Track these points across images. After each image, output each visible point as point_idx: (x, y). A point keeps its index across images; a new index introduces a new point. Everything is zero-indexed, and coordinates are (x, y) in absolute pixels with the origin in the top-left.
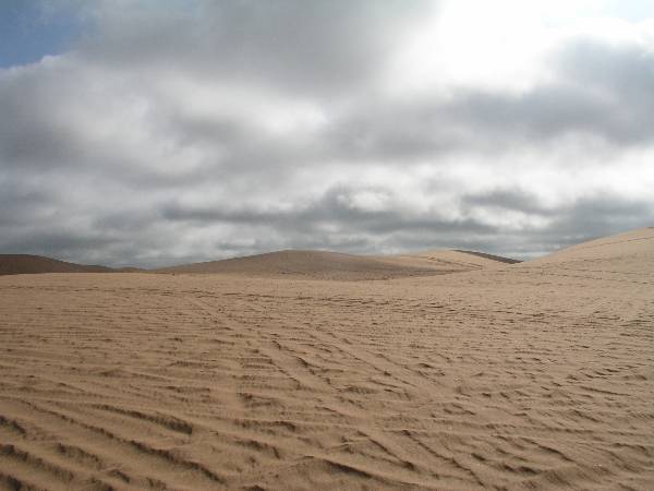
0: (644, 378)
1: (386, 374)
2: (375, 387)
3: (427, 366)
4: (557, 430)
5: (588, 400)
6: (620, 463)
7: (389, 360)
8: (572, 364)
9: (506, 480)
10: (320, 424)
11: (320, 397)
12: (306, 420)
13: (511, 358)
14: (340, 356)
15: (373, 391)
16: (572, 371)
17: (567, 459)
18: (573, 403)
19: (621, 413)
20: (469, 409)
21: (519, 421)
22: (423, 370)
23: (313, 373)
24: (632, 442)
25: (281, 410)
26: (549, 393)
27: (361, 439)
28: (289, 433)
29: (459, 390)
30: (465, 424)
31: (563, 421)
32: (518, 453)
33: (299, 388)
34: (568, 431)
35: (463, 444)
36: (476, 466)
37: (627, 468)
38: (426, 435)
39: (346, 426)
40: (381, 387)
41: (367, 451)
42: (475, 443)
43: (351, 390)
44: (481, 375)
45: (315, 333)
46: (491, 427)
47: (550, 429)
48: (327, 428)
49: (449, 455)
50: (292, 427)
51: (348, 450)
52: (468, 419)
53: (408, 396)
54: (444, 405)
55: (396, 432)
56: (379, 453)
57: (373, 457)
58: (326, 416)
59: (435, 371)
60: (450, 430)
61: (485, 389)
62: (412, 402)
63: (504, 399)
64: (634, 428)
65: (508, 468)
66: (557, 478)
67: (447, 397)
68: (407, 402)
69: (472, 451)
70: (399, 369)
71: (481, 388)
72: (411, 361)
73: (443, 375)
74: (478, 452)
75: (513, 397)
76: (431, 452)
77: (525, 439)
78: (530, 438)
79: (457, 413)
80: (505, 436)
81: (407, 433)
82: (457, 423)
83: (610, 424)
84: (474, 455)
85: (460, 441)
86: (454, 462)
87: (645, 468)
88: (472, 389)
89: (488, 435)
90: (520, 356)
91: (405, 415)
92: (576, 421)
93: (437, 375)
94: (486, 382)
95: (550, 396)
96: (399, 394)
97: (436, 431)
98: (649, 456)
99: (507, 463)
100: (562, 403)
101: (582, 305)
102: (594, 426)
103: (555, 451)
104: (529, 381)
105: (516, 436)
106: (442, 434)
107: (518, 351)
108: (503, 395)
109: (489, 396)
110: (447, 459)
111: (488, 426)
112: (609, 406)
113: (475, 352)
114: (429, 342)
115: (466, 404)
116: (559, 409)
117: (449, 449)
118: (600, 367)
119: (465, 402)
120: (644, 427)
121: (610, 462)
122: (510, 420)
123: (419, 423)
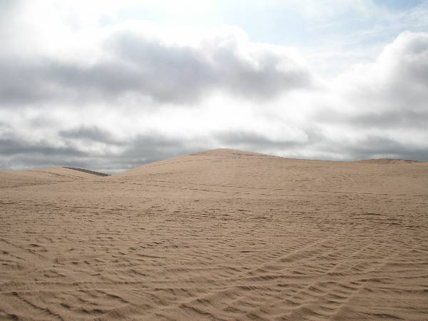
1: (5, 253)
3: (35, 246)
4: (119, 283)
5: (141, 263)
6: (158, 300)
7: (8, 243)
8: (133, 240)
9: (83, 319)
13: (94, 237)
16: (133, 244)
17: (124, 302)
18: (131, 265)
19: (160, 269)
20: (62, 273)
21: (95, 279)
22: (32, 249)
24: (165, 287)
26: (116, 259)
29: (56, 261)
30: (58, 284)
31: (123, 277)
32: (92, 300)
34: (126, 283)
35: (55, 297)
36: (63, 312)
37: (162, 303)
38: (29, 294)
42: (63, 296)
44: (72, 250)
46: (76, 284)
47: (115, 283)
49: (45, 306)
52: (60, 280)
53: (19, 267)
54: (44, 271)
55: (6, 294)
59: (40, 248)
60: (46, 289)
61: (75, 259)
62: (22, 272)
63: (86, 265)
64: (167, 278)
65: (85, 311)
66: (116, 314)
67: (47, 266)
68: (18, 272)
69: (60, 302)
70: (14, 249)
71: (71, 259)
72: (25, 243)
73: (46, 251)
74: (64, 302)
75: (93, 264)
76: (33, 305)
77: (99, 291)
78: (102, 289)
79: (53, 277)
80: (85, 289)
81: (15, 294)
82: (52, 284)
83: (153, 277)
84: (62, 305)
85: (53, 295)
86: (48, 310)
87: (172, 302)
88: (65, 260)
89: (73, 290)
90: (100, 236)
91: (15, 280)
92: (133, 276)
93: (42, 251)
94: (75, 254)
95: (117, 261)
96: (13, 267)
97: (37, 290)
98: (175, 294)
99: (85, 308)
100: (124, 265)
101: (144, 202)
102: (143, 279)
103: (117, 297)
104: (104, 252)
105: (92, 289)
106: (40, 292)
107: (99, 233)
108: (86, 262)
109: (76, 263)
110: (42, 309)
111: (74, 284)
112: (154, 265)
113: (70, 235)
114: (39, 229)
115: (60, 270)
116: (122, 269)
117: (45, 302)
118: (150, 241)
119: (60, 269)
120: (173, 277)
121: (152, 301)
122: (89, 279)
123: (25, 286)
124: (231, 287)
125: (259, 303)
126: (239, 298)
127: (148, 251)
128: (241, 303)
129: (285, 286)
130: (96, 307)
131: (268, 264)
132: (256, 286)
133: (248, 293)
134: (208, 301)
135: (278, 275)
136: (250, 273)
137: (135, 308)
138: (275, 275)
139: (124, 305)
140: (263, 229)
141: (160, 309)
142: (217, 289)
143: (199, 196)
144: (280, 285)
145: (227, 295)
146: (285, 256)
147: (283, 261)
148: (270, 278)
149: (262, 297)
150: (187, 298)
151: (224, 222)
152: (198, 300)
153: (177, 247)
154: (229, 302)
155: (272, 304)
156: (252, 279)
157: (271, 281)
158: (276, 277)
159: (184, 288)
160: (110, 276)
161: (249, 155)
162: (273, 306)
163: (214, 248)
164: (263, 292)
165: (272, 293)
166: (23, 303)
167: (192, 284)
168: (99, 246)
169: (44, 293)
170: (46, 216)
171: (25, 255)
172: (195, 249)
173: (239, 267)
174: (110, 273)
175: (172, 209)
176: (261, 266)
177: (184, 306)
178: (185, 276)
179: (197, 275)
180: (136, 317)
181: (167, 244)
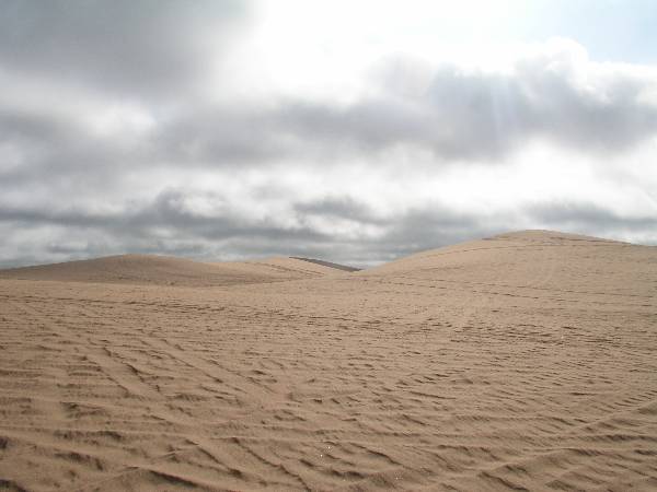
0: (470, 382)
1: (218, 381)
2: (206, 394)
3: (260, 373)
4: (386, 434)
5: (417, 405)
6: (444, 463)
7: (221, 367)
8: (402, 370)
9: (334, 485)
10: (147, 433)
11: (148, 404)
12: (132, 429)
13: (344, 364)
14: (172, 362)
15: (204, 399)
16: (403, 376)
17: (392, 462)
18: (401, 407)
19: (447, 416)
20: (300, 415)
21: (348, 426)
22: (255, 377)
23: (142, 380)
24: (456, 443)
25: (107, 419)
26: (379, 398)
27: (190, 447)
28: (114, 443)
29: (291, 397)
30: (296, 431)
31: (391, 426)
32: (347, 458)
33: (127, 395)
34: (396, 435)
35: (292, 450)
36: (304, 472)
37: (450, 468)
38: (255, 442)
39: (174, 434)
40: (212, 394)
41: (195, 459)
42: (304, 449)
43: (181, 397)
44: (313, 381)
45: (148, 340)
46: (321, 433)
47: (379, 434)
48: (154, 437)
49: (278, 462)
50: (117, 437)
51: (175, 459)
52: (298, 425)
53: (239, 403)
54: (274, 411)
55: (225, 440)
56: (206, 462)
57: (200, 466)
58: (154, 425)
59: (267, 377)
60: (278, 437)
61: (317, 396)
62: (243, 410)
63: (334, 405)
64: (458, 430)
65: (336, 473)
66: (383, 481)
67: (278, 403)
68: (238, 409)
69: (301, 457)
70: (230, 376)
71: (312, 395)
72: (244, 368)
73: (275, 381)
74: (306, 458)
75: (344, 403)
76: (260, 459)
77: (354, 444)
78: (359, 443)
79: (287, 420)
80: (335, 441)
81: (236, 441)
82: (288, 430)
83: (437, 427)
84: (302, 461)
85: (289, 447)
86: (282, 468)
87: (465, 467)
88: (303, 395)
89: (317, 441)
90: (352, 362)
91: (235, 422)
92: (405, 425)
93: (268, 381)
94: (318, 388)
95: (380, 401)
96: (230, 402)
97: (266, 438)
98: (470, 455)
99: (335, 468)
100: (392, 408)
101: (416, 312)
102: (421, 429)
103: (382, 455)
104: (361, 387)
105: (345, 441)
106: (271, 440)
107: (351, 357)
108: (334, 400)
109: (320, 402)
110: (275, 466)
111: (318, 433)
112: (436, 409)
113: (309, 359)
114: (263, 349)
115: (298, 411)
116: (388, 413)
117: (278, 456)
118: (428, 373)
119: (296, 409)
120: (467, 429)
121: (435, 463)
122: (340, 426)
123: (249, 430)
124: (558, 449)
125: (607, 478)
126: (572, 468)
127: (427, 388)
128: (578, 476)
129: (648, 453)
130: (351, 469)
131: (618, 415)
132: (599, 449)
133: (587, 461)
134: (521, 469)
135: (637, 435)
136: (589, 429)
137: (409, 472)
138: (631, 434)
139: (393, 468)
140: (607, 358)
141: (448, 477)
142: (538, 451)
143: (497, 303)
144: (639, 452)
145: (553, 461)
146: (646, 405)
147: (643, 411)
148: (621, 438)
149: (610, 468)
150: (489, 463)
151: (543, 345)
152: (508, 467)
153: (471, 383)
154: (558, 473)
155: (627, 482)
156: (593, 440)
157: (623, 443)
158: (632, 438)
159: (485, 447)
160: (371, 424)
161: (575, 239)
162: (630, 485)
163: (529, 387)
164: (611, 460)
165: (627, 463)
166: (248, 455)
167: (496, 441)
168: (351, 377)
169: (276, 443)
170: (271, 329)
171: (245, 385)
172: (499, 387)
173: (570, 418)
174: (371, 418)
175: (461, 323)
176: (606, 418)
177: (486, 475)
178: (485, 428)
179: (504, 427)
180: (411, 486)
181: (455, 377)
